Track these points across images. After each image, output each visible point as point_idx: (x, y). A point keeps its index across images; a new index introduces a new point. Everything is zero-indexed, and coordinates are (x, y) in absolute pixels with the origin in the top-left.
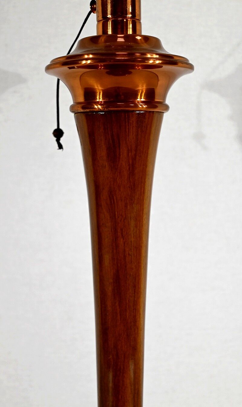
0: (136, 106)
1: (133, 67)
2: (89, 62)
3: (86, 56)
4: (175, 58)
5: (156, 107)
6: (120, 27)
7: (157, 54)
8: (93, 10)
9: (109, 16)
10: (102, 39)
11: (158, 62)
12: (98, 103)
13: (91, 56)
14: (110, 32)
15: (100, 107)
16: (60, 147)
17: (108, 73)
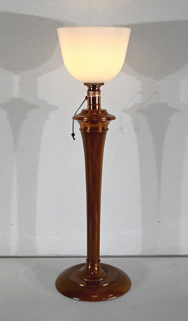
0: (99, 131)
1: (98, 122)
2: (86, 120)
3: (85, 118)
4: (110, 118)
5: (105, 130)
6: (94, 107)
7: (105, 118)
8: (86, 99)
9: (91, 103)
10: (89, 112)
11: (105, 120)
12: (88, 130)
13: (86, 118)
14: (91, 109)
15: (89, 131)
16: (74, 139)
17: (91, 123)
